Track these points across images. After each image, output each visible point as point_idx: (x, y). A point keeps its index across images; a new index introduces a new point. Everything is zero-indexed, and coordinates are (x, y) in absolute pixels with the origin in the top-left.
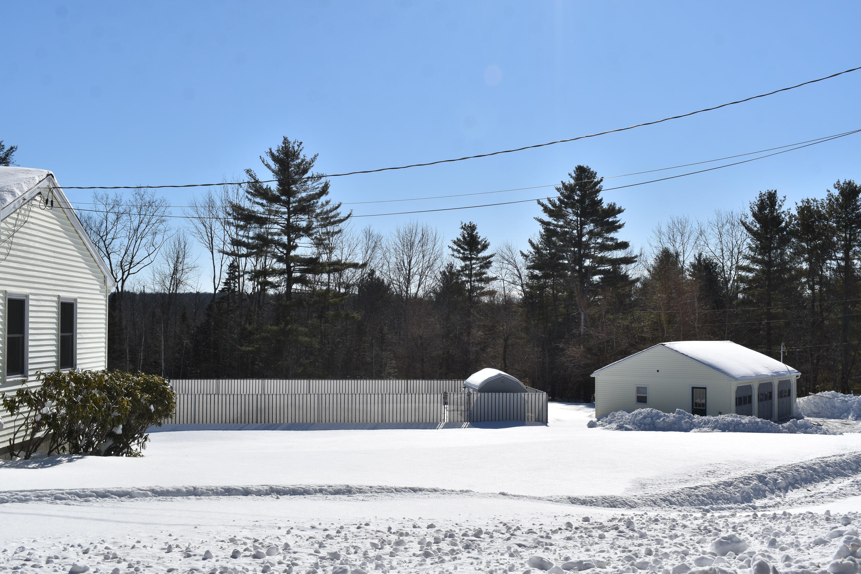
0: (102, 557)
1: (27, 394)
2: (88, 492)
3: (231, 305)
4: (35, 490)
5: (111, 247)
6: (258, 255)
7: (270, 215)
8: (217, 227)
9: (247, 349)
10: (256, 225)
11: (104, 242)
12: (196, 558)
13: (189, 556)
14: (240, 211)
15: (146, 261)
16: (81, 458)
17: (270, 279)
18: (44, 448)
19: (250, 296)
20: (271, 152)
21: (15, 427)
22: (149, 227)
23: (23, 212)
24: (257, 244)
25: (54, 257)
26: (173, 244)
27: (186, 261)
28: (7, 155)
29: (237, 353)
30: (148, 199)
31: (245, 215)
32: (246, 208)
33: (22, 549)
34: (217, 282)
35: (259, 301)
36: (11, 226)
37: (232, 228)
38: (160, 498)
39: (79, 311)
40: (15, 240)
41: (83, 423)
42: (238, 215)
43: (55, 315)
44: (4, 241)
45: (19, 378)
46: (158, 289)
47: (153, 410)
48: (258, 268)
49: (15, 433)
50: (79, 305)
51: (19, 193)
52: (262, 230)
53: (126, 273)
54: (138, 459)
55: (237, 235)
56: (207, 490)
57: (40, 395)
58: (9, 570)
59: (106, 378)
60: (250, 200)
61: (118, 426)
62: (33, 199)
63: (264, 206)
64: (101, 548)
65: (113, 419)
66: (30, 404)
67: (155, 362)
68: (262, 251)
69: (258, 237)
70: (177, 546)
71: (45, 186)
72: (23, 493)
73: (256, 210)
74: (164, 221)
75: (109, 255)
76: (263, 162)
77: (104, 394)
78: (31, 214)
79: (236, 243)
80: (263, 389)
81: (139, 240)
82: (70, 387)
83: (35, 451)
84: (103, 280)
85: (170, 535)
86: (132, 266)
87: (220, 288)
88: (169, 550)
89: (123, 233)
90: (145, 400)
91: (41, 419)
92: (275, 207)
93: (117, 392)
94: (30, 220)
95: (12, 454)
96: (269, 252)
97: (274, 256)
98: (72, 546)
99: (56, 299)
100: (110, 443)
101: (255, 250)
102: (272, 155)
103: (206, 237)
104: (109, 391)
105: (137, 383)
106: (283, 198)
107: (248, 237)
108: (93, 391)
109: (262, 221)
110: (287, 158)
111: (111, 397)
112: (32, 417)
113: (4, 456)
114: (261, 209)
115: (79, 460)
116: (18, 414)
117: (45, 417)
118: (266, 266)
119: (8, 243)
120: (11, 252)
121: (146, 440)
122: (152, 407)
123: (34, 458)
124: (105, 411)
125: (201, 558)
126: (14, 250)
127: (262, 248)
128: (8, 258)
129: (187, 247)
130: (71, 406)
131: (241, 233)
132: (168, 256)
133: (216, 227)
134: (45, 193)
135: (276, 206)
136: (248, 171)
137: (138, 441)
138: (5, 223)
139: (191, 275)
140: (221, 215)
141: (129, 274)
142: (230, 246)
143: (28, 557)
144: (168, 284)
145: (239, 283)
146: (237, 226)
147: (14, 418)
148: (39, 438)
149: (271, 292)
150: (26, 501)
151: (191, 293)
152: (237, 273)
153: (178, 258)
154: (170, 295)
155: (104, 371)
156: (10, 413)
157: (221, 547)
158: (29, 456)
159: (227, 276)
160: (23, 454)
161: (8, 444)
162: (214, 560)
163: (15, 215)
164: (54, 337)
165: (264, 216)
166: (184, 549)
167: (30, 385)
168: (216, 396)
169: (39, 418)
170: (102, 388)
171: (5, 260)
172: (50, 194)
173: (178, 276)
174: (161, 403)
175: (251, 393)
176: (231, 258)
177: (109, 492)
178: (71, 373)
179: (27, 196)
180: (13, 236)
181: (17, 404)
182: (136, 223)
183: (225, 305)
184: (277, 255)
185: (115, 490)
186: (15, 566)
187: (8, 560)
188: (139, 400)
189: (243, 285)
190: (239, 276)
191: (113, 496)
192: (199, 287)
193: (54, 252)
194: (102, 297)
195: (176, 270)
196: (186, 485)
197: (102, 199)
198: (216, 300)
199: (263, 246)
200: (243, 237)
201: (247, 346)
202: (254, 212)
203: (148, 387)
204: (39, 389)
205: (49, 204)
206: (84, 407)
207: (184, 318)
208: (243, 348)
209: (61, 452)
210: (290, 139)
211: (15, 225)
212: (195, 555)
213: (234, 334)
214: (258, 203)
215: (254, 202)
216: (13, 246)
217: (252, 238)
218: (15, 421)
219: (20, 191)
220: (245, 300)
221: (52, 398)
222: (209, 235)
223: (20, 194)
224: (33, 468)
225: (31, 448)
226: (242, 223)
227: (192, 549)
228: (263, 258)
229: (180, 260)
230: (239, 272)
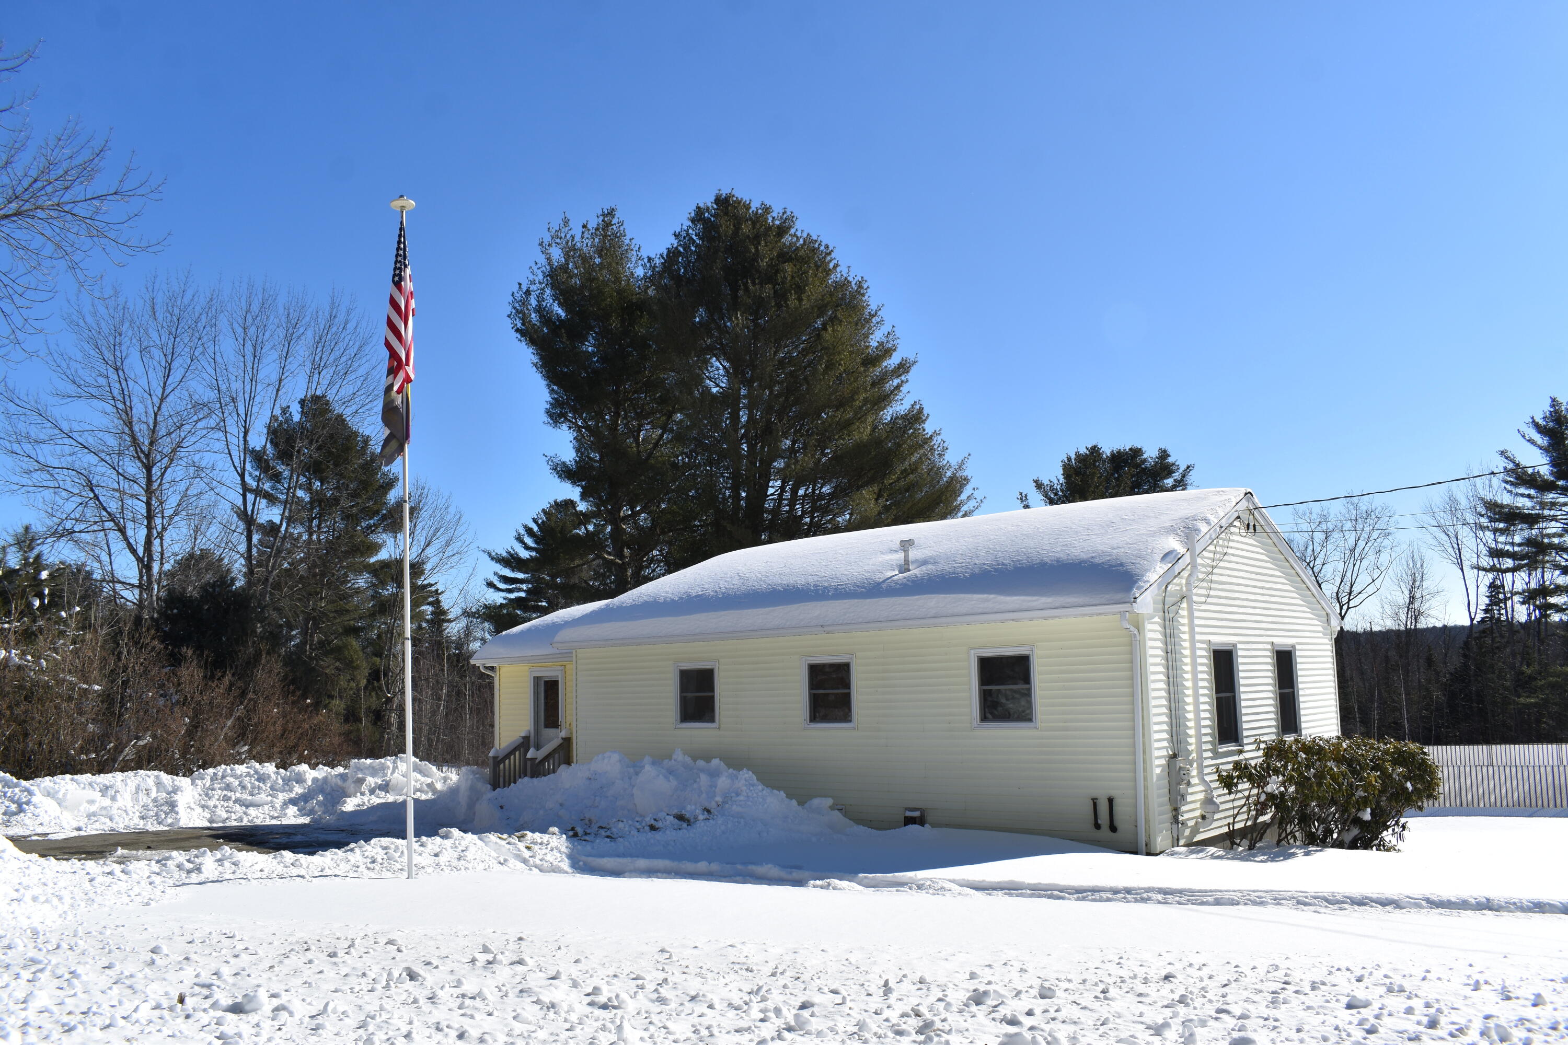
0: (1384, 989)
1: (1246, 767)
2: (1339, 897)
3: (1497, 640)
4: (1271, 891)
5: (1321, 575)
6: (1531, 567)
7: (1543, 509)
8: (1466, 535)
9: (1528, 700)
10: (1524, 526)
11: (1312, 569)
12: (1521, 1002)
13: (1509, 998)
14: (1497, 510)
15: (1371, 589)
16: (1321, 851)
17: (1552, 600)
18: (1271, 836)
19: (1523, 626)
20: (1534, 421)
21: (1233, 808)
22: (1370, 544)
23: (1221, 542)
24: (1527, 553)
25: (1263, 595)
26: (1405, 563)
27: (1425, 584)
28: (1184, 476)
29: (1512, 707)
30: (1364, 508)
31: (1506, 514)
32: (1505, 503)
33: (1277, 968)
34: (1473, 610)
35: (1539, 633)
36: (1209, 561)
37: (1488, 533)
38: (1440, 910)
39: (1298, 660)
40: (1215, 578)
41: (1317, 805)
42: (1495, 514)
43: (1270, 667)
44: (1203, 580)
45: (1232, 747)
46: (1390, 624)
47: (1410, 789)
48: (1533, 585)
49: (1235, 816)
50: (1298, 653)
51: (1214, 520)
52: (1534, 532)
53: (1345, 607)
54: (1392, 854)
55: (1496, 542)
56: (1506, 903)
57: (1263, 769)
58: (1266, 994)
59: (1344, 745)
60: (1510, 492)
61: (1364, 810)
62: (1231, 525)
63: (1533, 498)
64: (1378, 975)
65: (1357, 800)
66: (1251, 778)
67: (1395, 723)
68: (1536, 561)
69: (1529, 542)
70: (1486, 983)
71: (1244, 508)
72: (1256, 894)
73: (1520, 505)
74: (1389, 534)
75: (1320, 585)
76: (1524, 437)
77: (1343, 768)
78: (1231, 544)
79: (1496, 553)
80: (1560, 758)
81: (1358, 562)
82: (1299, 759)
83: (1260, 840)
84: (1325, 619)
85: (1471, 965)
86: (1351, 598)
87: (1478, 618)
88: (1477, 987)
89: (1336, 556)
90: (1398, 775)
91: (1266, 800)
92: (1550, 497)
93: (1360, 765)
94: (1230, 551)
95: (1233, 843)
96: (1548, 562)
97: (1557, 566)
98: (1339, 969)
99: (1269, 647)
100: (1355, 831)
101: (1525, 562)
102: (1536, 426)
103: (1450, 550)
104: (1350, 763)
105: (1386, 752)
106: (1561, 483)
107: (1513, 544)
108: (1329, 764)
109: (1531, 520)
110: (1560, 427)
111: (1354, 772)
112: (1253, 796)
113: (1221, 844)
114: (1528, 503)
115: (1318, 853)
116: (1237, 792)
117: (1271, 796)
118: (1544, 582)
119: (1207, 582)
120: (1212, 593)
121: (1404, 829)
122: (1409, 785)
123: (1260, 848)
124: (1347, 790)
125: (1529, 1003)
126: (1215, 589)
127: (1535, 557)
128: (1209, 600)
129: (1424, 565)
130: (1302, 783)
131: (1502, 539)
132: (1400, 580)
133: (1464, 534)
134: (1245, 516)
135: (1551, 495)
136: (1502, 453)
137: (1393, 830)
138: (1202, 558)
139: (1434, 603)
140: (1470, 518)
141: (1348, 608)
142: (1487, 558)
143: (1286, 978)
144: (1403, 617)
145: (1506, 608)
146: (1495, 531)
147: (1232, 797)
148: (1264, 823)
149: (1556, 617)
150: (1261, 904)
151: (1434, 627)
152: (1501, 596)
153: (1414, 582)
154: (1408, 631)
155: (1339, 738)
156: (1227, 791)
157: (1555, 990)
158: (1254, 846)
159: (1487, 601)
160: (1246, 843)
161: (1226, 830)
162: (1549, 1007)
163: (1212, 548)
164: (1271, 695)
165: (1533, 512)
166: (1499, 988)
167: (1247, 755)
168: (1490, 769)
169: (1263, 798)
170: (1339, 760)
171: (1205, 603)
172: (1252, 517)
173: (1416, 605)
174: (1421, 778)
175: (1537, 764)
176: (1491, 576)
177: (1367, 898)
178: (1297, 741)
179: (1224, 523)
180: (1212, 573)
181: (1235, 781)
182: (1351, 542)
183: (1488, 641)
184: (1560, 565)
185: (1375, 896)
186: (1274, 989)
187: (1262, 981)
188: (1391, 775)
189: (1513, 611)
190: (1506, 599)
191: (1374, 904)
192: (1447, 619)
193: (1262, 588)
194: (1327, 641)
195: (1412, 598)
196: (1475, 895)
197: (1304, 514)
198: (1475, 635)
199: (1537, 554)
200: (1506, 544)
201: (1527, 697)
202: (1518, 508)
203: (1401, 758)
204: (1260, 760)
205: (1251, 530)
206: (1320, 784)
207: (1430, 662)
208: (1522, 700)
209: (1292, 841)
210: (1560, 399)
211: (1213, 560)
212: (1518, 998)
213: (1506, 680)
214: (1522, 495)
215: (1517, 494)
216: (1213, 586)
217: (1520, 545)
218: (1233, 800)
219: (1216, 517)
220: (1518, 632)
221: (1277, 772)
222: (1455, 546)
223: (1216, 521)
224: (1261, 861)
225: (1255, 835)
226: (1501, 525)
227: (1510, 989)
228: (1539, 572)
229: (1417, 584)
230: (1504, 593)
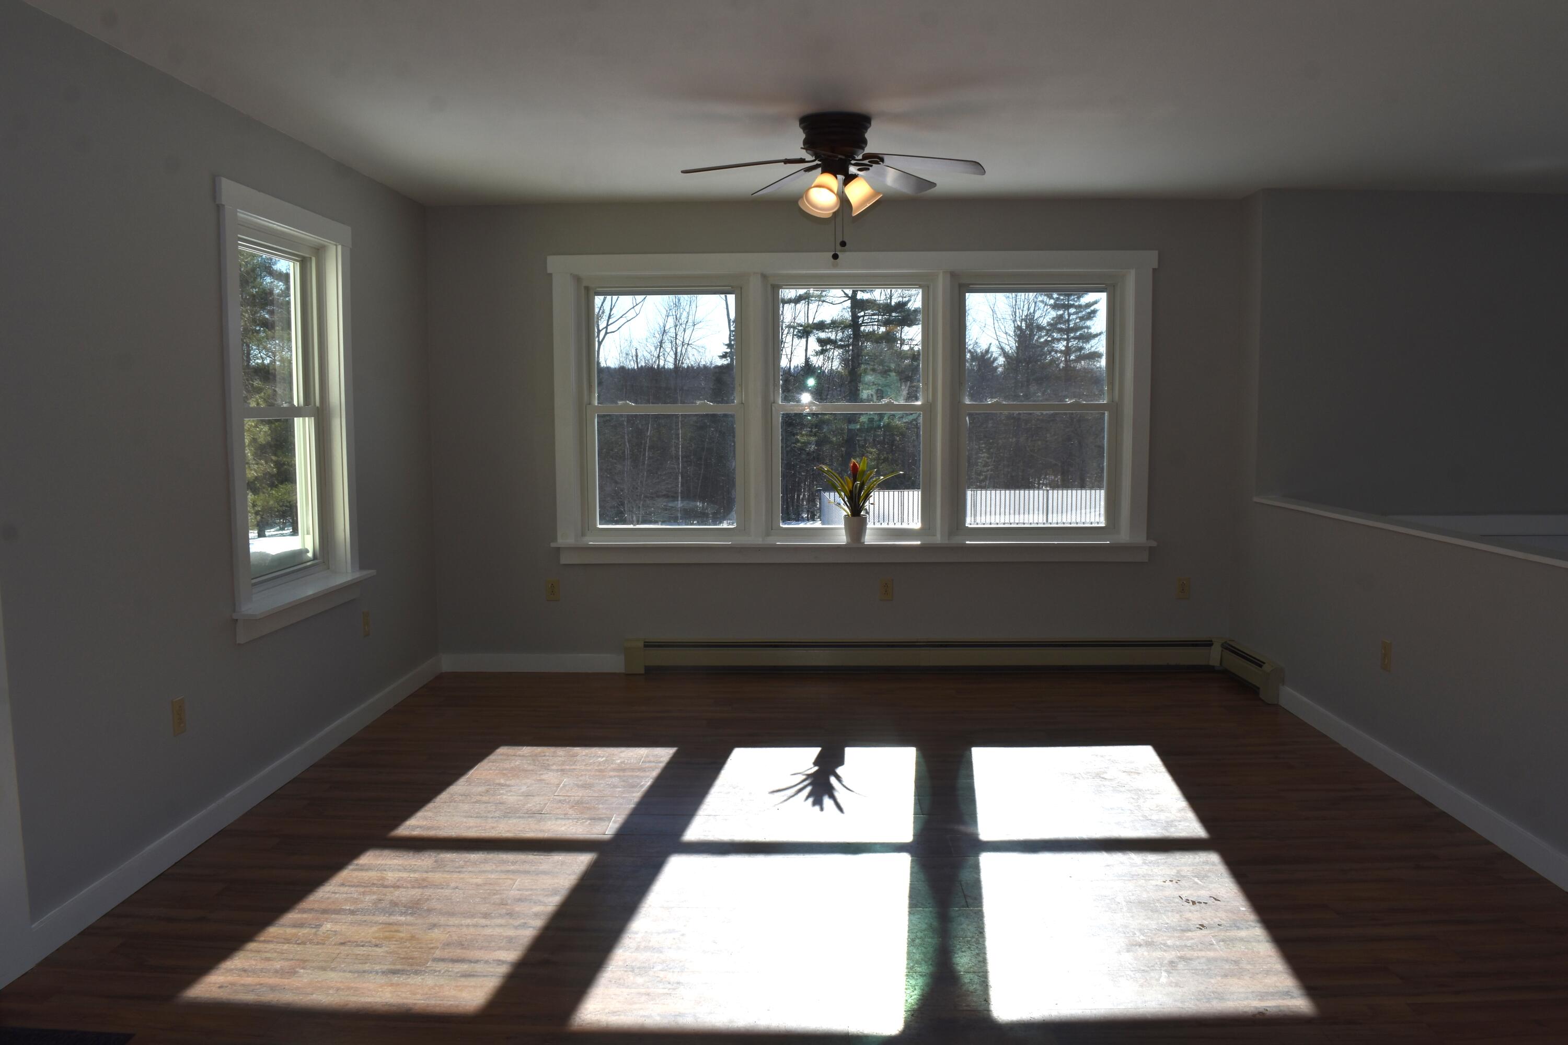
86: (611, 321)
141: (606, 333)
